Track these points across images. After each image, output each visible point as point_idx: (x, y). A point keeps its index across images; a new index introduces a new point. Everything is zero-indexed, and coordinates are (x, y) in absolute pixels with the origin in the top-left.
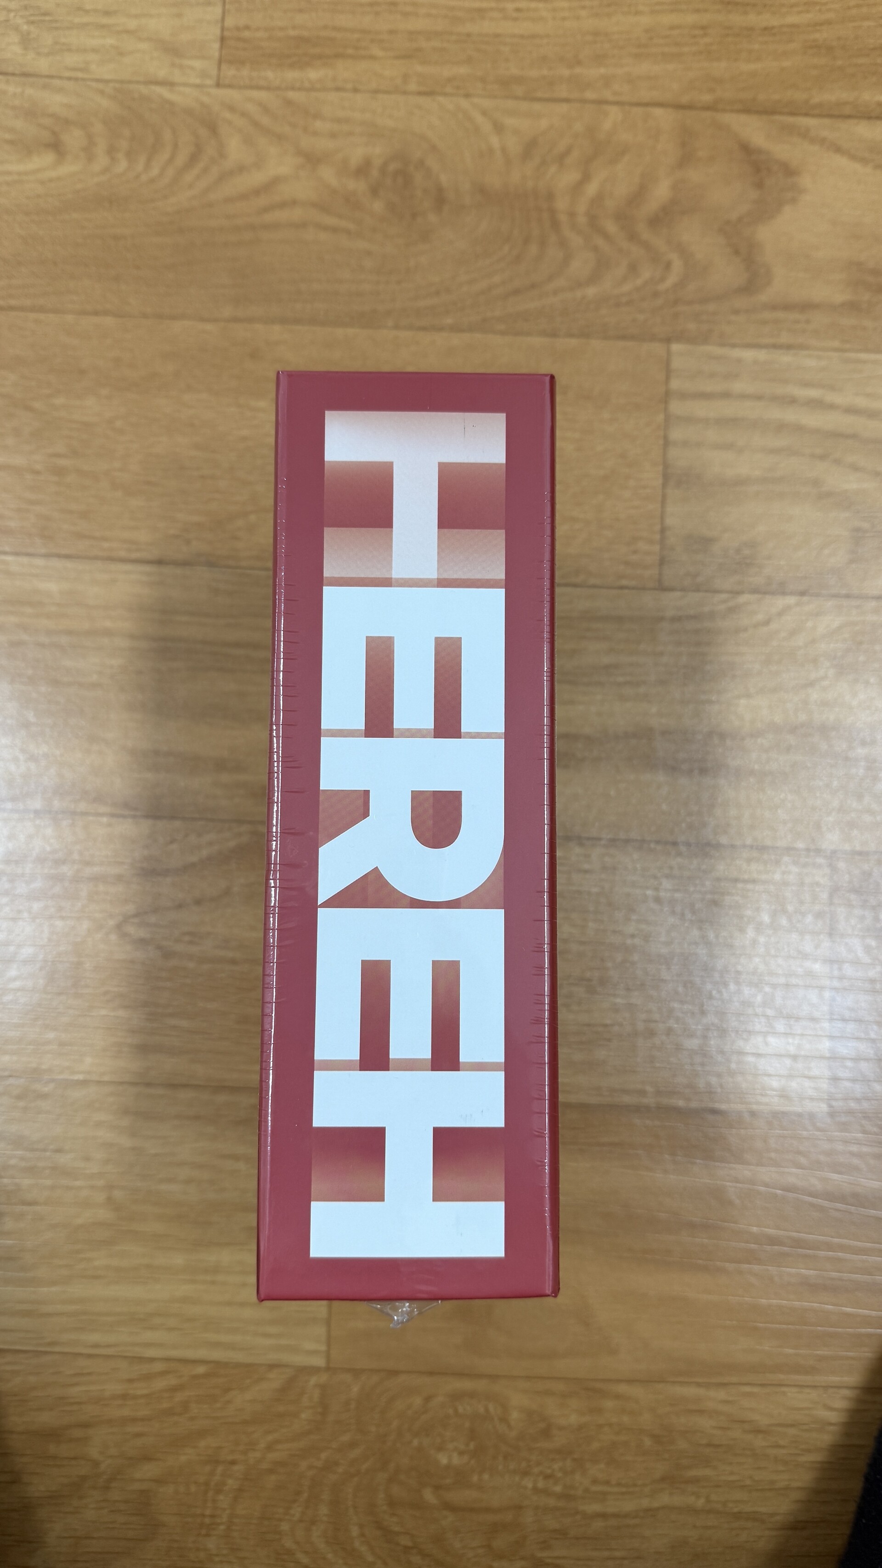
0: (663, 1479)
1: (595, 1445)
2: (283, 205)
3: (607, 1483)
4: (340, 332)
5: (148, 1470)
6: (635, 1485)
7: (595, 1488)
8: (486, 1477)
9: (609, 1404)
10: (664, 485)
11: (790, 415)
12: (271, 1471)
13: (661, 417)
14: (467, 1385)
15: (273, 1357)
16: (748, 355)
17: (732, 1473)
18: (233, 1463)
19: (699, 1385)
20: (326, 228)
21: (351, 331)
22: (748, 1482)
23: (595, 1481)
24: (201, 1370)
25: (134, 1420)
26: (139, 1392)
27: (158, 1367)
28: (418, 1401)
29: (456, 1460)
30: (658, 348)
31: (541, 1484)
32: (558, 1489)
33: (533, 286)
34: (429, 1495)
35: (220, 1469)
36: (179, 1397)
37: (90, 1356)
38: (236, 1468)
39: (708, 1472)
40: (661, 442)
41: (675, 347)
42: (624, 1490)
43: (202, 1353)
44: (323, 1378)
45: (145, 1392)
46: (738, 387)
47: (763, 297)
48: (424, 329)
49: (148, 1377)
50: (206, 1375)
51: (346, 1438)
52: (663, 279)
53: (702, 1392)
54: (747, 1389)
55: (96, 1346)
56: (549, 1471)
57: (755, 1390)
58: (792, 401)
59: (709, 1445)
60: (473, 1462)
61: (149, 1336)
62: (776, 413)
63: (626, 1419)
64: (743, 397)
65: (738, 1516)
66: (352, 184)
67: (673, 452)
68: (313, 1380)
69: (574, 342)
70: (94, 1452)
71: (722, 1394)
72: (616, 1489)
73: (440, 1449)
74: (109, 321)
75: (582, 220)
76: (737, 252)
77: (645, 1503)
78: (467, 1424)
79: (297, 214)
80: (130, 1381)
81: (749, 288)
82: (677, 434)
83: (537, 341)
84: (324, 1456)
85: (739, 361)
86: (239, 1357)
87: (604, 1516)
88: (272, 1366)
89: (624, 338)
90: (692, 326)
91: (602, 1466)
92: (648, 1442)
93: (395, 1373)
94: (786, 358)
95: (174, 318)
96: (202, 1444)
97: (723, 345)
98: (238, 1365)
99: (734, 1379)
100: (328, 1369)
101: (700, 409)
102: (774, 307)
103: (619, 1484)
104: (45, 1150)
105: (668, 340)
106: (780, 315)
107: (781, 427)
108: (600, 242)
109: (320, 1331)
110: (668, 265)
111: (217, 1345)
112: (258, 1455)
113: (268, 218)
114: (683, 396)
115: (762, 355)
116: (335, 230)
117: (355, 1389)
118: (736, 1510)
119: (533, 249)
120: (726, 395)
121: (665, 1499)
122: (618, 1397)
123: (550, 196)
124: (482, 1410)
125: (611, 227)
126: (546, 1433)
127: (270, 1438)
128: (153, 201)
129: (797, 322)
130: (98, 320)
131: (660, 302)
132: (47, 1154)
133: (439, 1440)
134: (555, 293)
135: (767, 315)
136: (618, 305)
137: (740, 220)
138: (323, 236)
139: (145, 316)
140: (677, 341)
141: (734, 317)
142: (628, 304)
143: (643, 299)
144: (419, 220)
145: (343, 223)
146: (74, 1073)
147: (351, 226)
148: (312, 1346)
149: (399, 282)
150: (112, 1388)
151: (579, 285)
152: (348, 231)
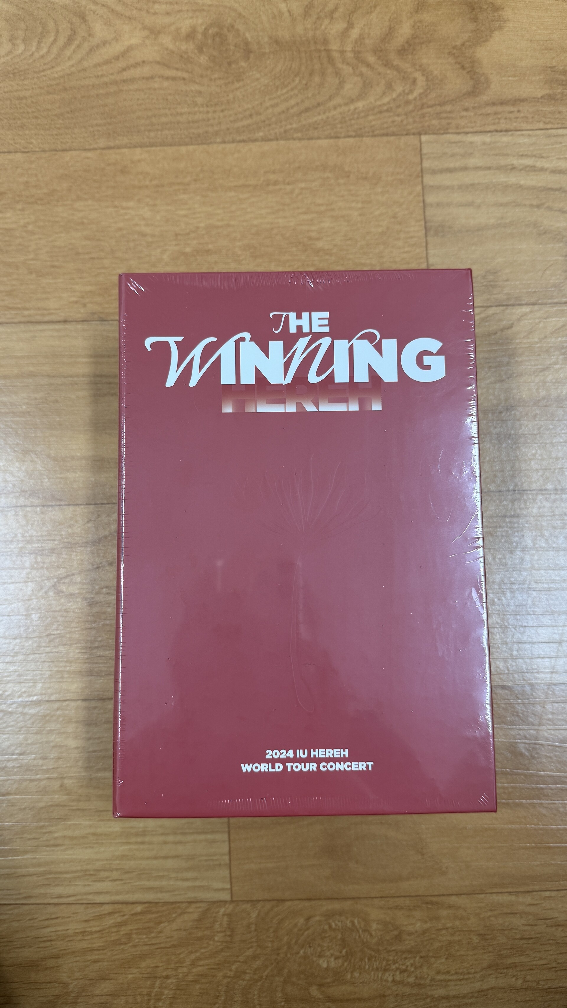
0: (489, 967)
1: (437, 945)
2: (136, 65)
3: (448, 972)
4: (183, 149)
5: (105, 987)
6: (469, 973)
7: (439, 977)
8: (356, 974)
9: (444, 913)
10: (426, 236)
11: (512, 179)
12: (196, 982)
13: (419, 188)
14: (336, 906)
15: (191, 895)
16: (478, 139)
17: (541, 959)
18: (167, 977)
19: (510, 893)
20: (167, 78)
21: (191, 148)
22: (554, 965)
23: (438, 973)
24: (139, 908)
25: (92, 950)
26: (94, 929)
27: (107, 909)
28: (301, 921)
29: (333, 964)
30: (412, 140)
31: (398, 978)
32: (411, 980)
33: (319, 104)
34: (315, 992)
35: (158, 983)
36: (124, 930)
37: (55, 904)
38: (169, 981)
39: (523, 959)
40: (421, 204)
41: (424, 138)
42: (462, 977)
43: (138, 897)
44: (230, 908)
45: (98, 929)
46: (472, 162)
47: (485, 98)
48: (244, 141)
49: (100, 917)
50: (142, 913)
51: (249, 953)
52: (411, 91)
53: (513, 898)
54: (547, 894)
55: (60, 897)
56: (404, 967)
57: (553, 894)
58: (514, 168)
59: (521, 939)
60: (346, 964)
61: (99, 886)
62: (502, 178)
63: (457, 923)
64: (477, 168)
65: (548, 991)
66: (184, 47)
67: (430, 212)
68: (222, 910)
69: (351, 140)
70: (64, 977)
71: (528, 899)
72: (455, 977)
73: (320, 956)
74: (19, 156)
75: (350, 55)
76: (463, 68)
77: (478, 986)
78: (339, 936)
79: (146, 71)
80: (86, 921)
81: (473, 92)
82: (430, 199)
83: (324, 143)
84: (234, 967)
85: (471, 143)
86: (166, 897)
87: (447, 998)
88: (190, 903)
89: (387, 135)
90: (435, 122)
91: (443, 960)
92: (476, 939)
93: (282, 901)
94: (505, 139)
95: (64, 150)
96: (143, 964)
97: (458, 133)
98: (165, 903)
99: (537, 888)
100: (232, 901)
101: (447, 180)
102: (494, 104)
103: (456, 973)
104: (13, 754)
105: (420, 134)
106: (499, 109)
107: (506, 187)
108: (364, 70)
109: (225, 873)
110: (414, 81)
111: (149, 889)
112: (185, 970)
113: (126, 75)
114: (434, 172)
115: (487, 138)
116: (174, 79)
117: (254, 915)
118: (546, 987)
119: (317, 79)
120: (465, 169)
121: (492, 982)
122: (450, 907)
123: (326, 41)
124: (349, 924)
125: (371, 59)
126: (398, 938)
127: (193, 957)
128: (44, 70)
129: (511, 112)
130: (11, 156)
131: (411, 107)
132: (14, 757)
133: (319, 949)
134: (335, 108)
135: (489, 110)
136: (381, 112)
137: (463, 45)
138: (166, 84)
139: (44, 151)
140: (426, 134)
141: (465, 113)
142: (387, 111)
143: (398, 107)
144: (233, 66)
145: (180, 74)
146: (29, 696)
147: (185, 75)
148: (218, 885)
149: (222, 111)
150: (74, 927)
151: (352, 101)
152: (184, 79)
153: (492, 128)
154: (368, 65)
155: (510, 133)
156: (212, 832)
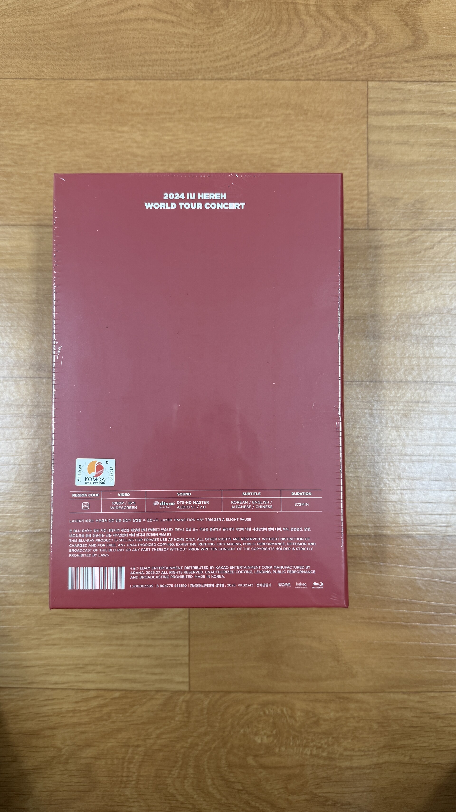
0: (384, 747)
1: (345, 729)
2: (133, 8)
3: (353, 750)
4: (170, 83)
5: (90, 752)
6: (369, 751)
7: (346, 753)
8: (283, 749)
9: (352, 706)
10: (368, 168)
11: (442, 123)
12: (160, 750)
13: (364, 127)
14: (270, 698)
15: (158, 686)
16: (415, 87)
17: (424, 742)
18: (138, 746)
19: (403, 693)
20: (159, 21)
21: (177, 82)
22: (434, 747)
23: (345, 750)
24: (117, 694)
25: (80, 724)
26: (82, 709)
27: (92, 694)
28: (243, 708)
29: (265, 740)
30: (361, 85)
31: (315, 752)
32: (325, 754)
33: (285, 50)
34: (251, 761)
35: (130, 750)
36: (105, 710)
37: (53, 689)
38: (140, 749)
39: (411, 742)
40: (365, 141)
41: (371, 84)
42: (363, 753)
43: (117, 685)
44: (187, 697)
45: (85, 708)
46: (409, 107)
47: (423, 52)
48: (221, 79)
49: (87, 700)
50: (119, 698)
51: (202, 730)
52: (363, 43)
53: (406, 696)
54: (432, 694)
55: (56, 683)
56: (320, 745)
57: (437, 694)
58: (443, 114)
59: (410, 727)
60: (275, 741)
61: (86, 676)
62: (433, 122)
63: (362, 713)
64: (413, 112)
65: (428, 766)
67: (372, 148)
68: (182, 698)
69: (311, 83)
70: (58, 744)
71: (417, 698)
72: (358, 753)
73: (256, 734)
74: (32, 82)
75: (313, 8)
76: (407, 24)
77: (375, 760)
78: (271, 720)
79: (141, 13)
80: (77, 702)
81: (413, 47)
82: (373, 137)
83: (288, 84)
84: (189, 741)
85: (409, 90)
86: (139, 686)
87: (351, 768)
88: (157, 691)
89: (340, 80)
90: (380, 71)
91: (350, 741)
92: (375, 726)
93: (229, 692)
94: (438, 88)
95: (71, 79)
96: (120, 736)
97: (399, 82)
98: (138, 691)
99: (424, 689)
100: (190, 691)
101: (387, 121)
102: (430, 58)
103: (359, 751)
104: (21, 574)
105: (367, 80)
106: (434, 62)
107: (436, 130)
108: (324, 22)
109: (185, 670)
110: (366, 34)
111: (125, 680)
112: (152, 741)
113: (124, 16)
114: (377, 114)
115: (423, 87)
116: (164, 21)
117: (206, 703)
118: (427, 763)
119: (284, 28)
120: (403, 112)
121: (386, 758)
122: (357, 701)
124: (279, 711)
125: (331, 13)
126: (317, 723)
127: (158, 732)
128: (54, 8)
129: (444, 66)
130: (25, 82)
131: (361, 57)
132: (22, 575)
133: (255, 730)
134: (298, 54)
135: (426, 62)
136: (336, 60)
137: (407, 5)
138: (157, 25)
139: (54, 79)
140: (372, 81)
141: (406, 65)
142: (342, 59)
143: (351, 56)
144: (215, 13)
145: (169, 17)
146: (35, 528)
147: (174, 19)
148: (180, 679)
149: (204, 52)
150: (66, 707)
151: (313, 49)
152: (173, 22)
153: (428, 78)
154: (328, 18)
155: (442, 84)
156: (176, 639)
